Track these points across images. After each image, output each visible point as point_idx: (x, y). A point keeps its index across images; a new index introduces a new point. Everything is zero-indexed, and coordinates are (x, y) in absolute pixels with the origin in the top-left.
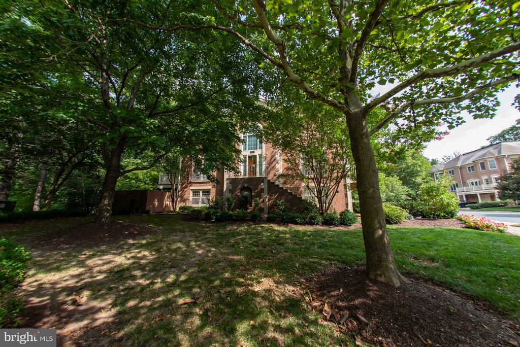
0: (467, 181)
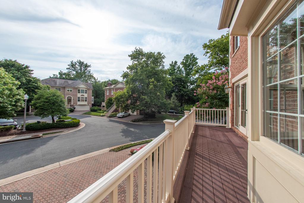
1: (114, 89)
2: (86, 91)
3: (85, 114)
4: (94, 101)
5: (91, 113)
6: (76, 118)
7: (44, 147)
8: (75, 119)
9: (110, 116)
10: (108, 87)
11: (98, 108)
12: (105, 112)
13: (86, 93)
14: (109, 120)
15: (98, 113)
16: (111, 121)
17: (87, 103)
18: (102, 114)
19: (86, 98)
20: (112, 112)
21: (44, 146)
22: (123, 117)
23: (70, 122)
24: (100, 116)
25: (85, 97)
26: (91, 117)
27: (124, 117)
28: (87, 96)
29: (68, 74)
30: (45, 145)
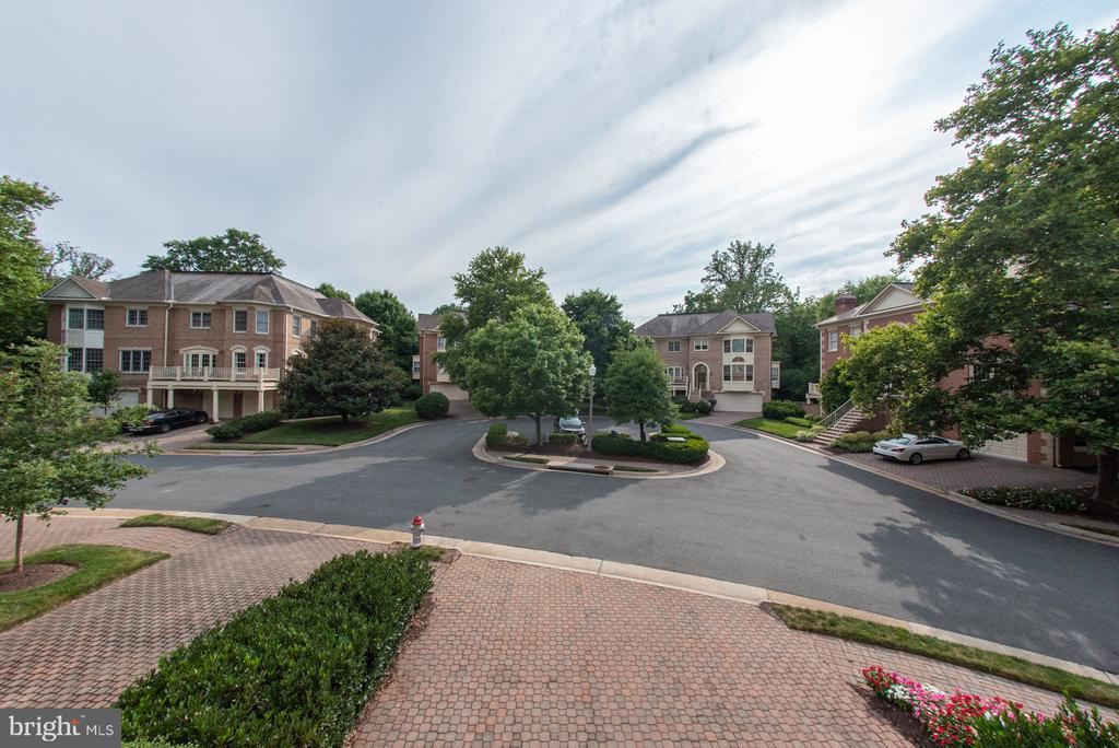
0: (181, 351)
1: (866, 322)
2: (749, 342)
3: (741, 424)
4: (781, 378)
5: (762, 425)
6: (700, 435)
7: (600, 501)
8: (698, 439)
9: (838, 447)
10: (835, 319)
11: (791, 407)
12: (815, 427)
13: (749, 350)
14: (827, 464)
15: (789, 425)
16: (834, 468)
17: (753, 386)
18: (800, 433)
19: (750, 368)
20: (853, 430)
21: (602, 499)
22: (914, 460)
23: (679, 445)
24: (794, 438)
25: (745, 363)
26: (757, 438)
27: (923, 463)
28: (752, 363)
29: (706, 298)
30: (603, 496)
